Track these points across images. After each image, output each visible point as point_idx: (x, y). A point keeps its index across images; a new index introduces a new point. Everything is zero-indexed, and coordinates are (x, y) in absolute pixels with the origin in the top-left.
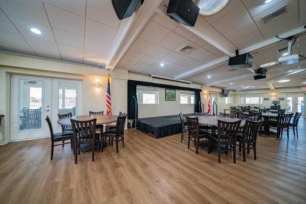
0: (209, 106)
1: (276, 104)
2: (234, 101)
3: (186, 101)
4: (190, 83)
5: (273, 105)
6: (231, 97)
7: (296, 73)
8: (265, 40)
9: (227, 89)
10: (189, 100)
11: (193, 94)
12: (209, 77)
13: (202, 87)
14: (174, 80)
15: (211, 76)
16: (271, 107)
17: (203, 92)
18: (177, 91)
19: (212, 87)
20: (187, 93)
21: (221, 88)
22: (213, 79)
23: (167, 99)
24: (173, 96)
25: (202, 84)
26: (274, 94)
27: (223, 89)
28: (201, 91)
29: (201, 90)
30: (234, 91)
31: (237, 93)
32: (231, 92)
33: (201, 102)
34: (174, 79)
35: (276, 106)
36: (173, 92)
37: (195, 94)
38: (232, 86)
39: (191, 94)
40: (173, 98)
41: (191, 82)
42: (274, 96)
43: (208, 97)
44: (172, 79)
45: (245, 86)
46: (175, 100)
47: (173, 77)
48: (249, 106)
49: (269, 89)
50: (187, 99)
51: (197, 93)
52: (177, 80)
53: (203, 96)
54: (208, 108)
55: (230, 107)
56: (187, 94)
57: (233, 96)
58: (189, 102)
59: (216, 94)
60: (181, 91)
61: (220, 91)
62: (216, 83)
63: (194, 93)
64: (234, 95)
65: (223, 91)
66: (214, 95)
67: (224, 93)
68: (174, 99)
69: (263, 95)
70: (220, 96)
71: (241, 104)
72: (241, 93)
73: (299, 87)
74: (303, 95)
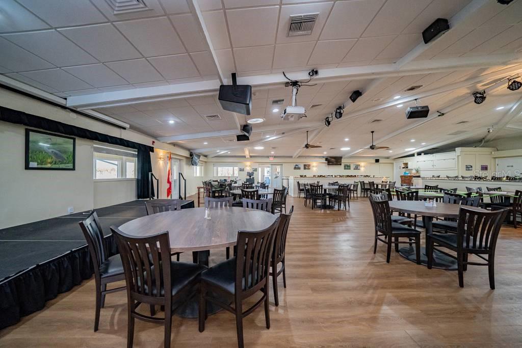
0: (169, 182)
1: (250, 176)
2: (206, 172)
3: (112, 172)
4: (124, 128)
5: (248, 177)
6: (202, 166)
7: (274, 139)
8: (271, 73)
9: (197, 151)
10: (123, 170)
11: (133, 156)
12: (172, 122)
13: (153, 142)
14: (67, 106)
15: (178, 120)
16: (247, 179)
17: (157, 154)
18: (79, 141)
19: (174, 144)
20: (115, 151)
21: (189, 150)
22: (178, 128)
23: (33, 164)
24: (65, 156)
25: (155, 137)
26: (248, 163)
27: (192, 151)
28: (153, 151)
29: (153, 148)
30: (206, 156)
31: (210, 160)
32: (202, 158)
33: (152, 174)
34: (70, 103)
35: (250, 179)
36: (65, 143)
37: (138, 156)
38: (205, 147)
39: (127, 155)
40: (67, 163)
41: (127, 126)
42: (248, 166)
43: (166, 164)
44: (62, 102)
45: (222, 150)
46: (74, 169)
47: (64, 96)
48: (224, 180)
49: (245, 157)
50: (116, 167)
51: (144, 154)
52: (78, 110)
53: (156, 162)
54: (168, 186)
55: (203, 183)
56: (117, 153)
57: (204, 164)
58: (122, 175)
59: (180, 160)
60: (98, 145)
61: (187, 154)
62: (181, 139)
63: (137, 153)
64: (206, 162)
65: (191, 155)
66: (175, 160)
67: (192, 158)
68: (70, 166)
69: (239, 164)
70: (187, 164)
71: (214, 177)
72: (215, 160)
73: (268, 157)
74: (270, 166)
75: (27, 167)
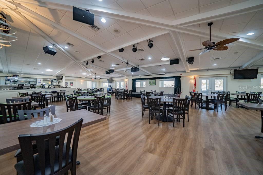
13: (181, 74)
18: (156, 80)
23: (150, 85)
36: (154, 81)
37: (175, 80)
46: (155, 85)
75: (149, 85)
